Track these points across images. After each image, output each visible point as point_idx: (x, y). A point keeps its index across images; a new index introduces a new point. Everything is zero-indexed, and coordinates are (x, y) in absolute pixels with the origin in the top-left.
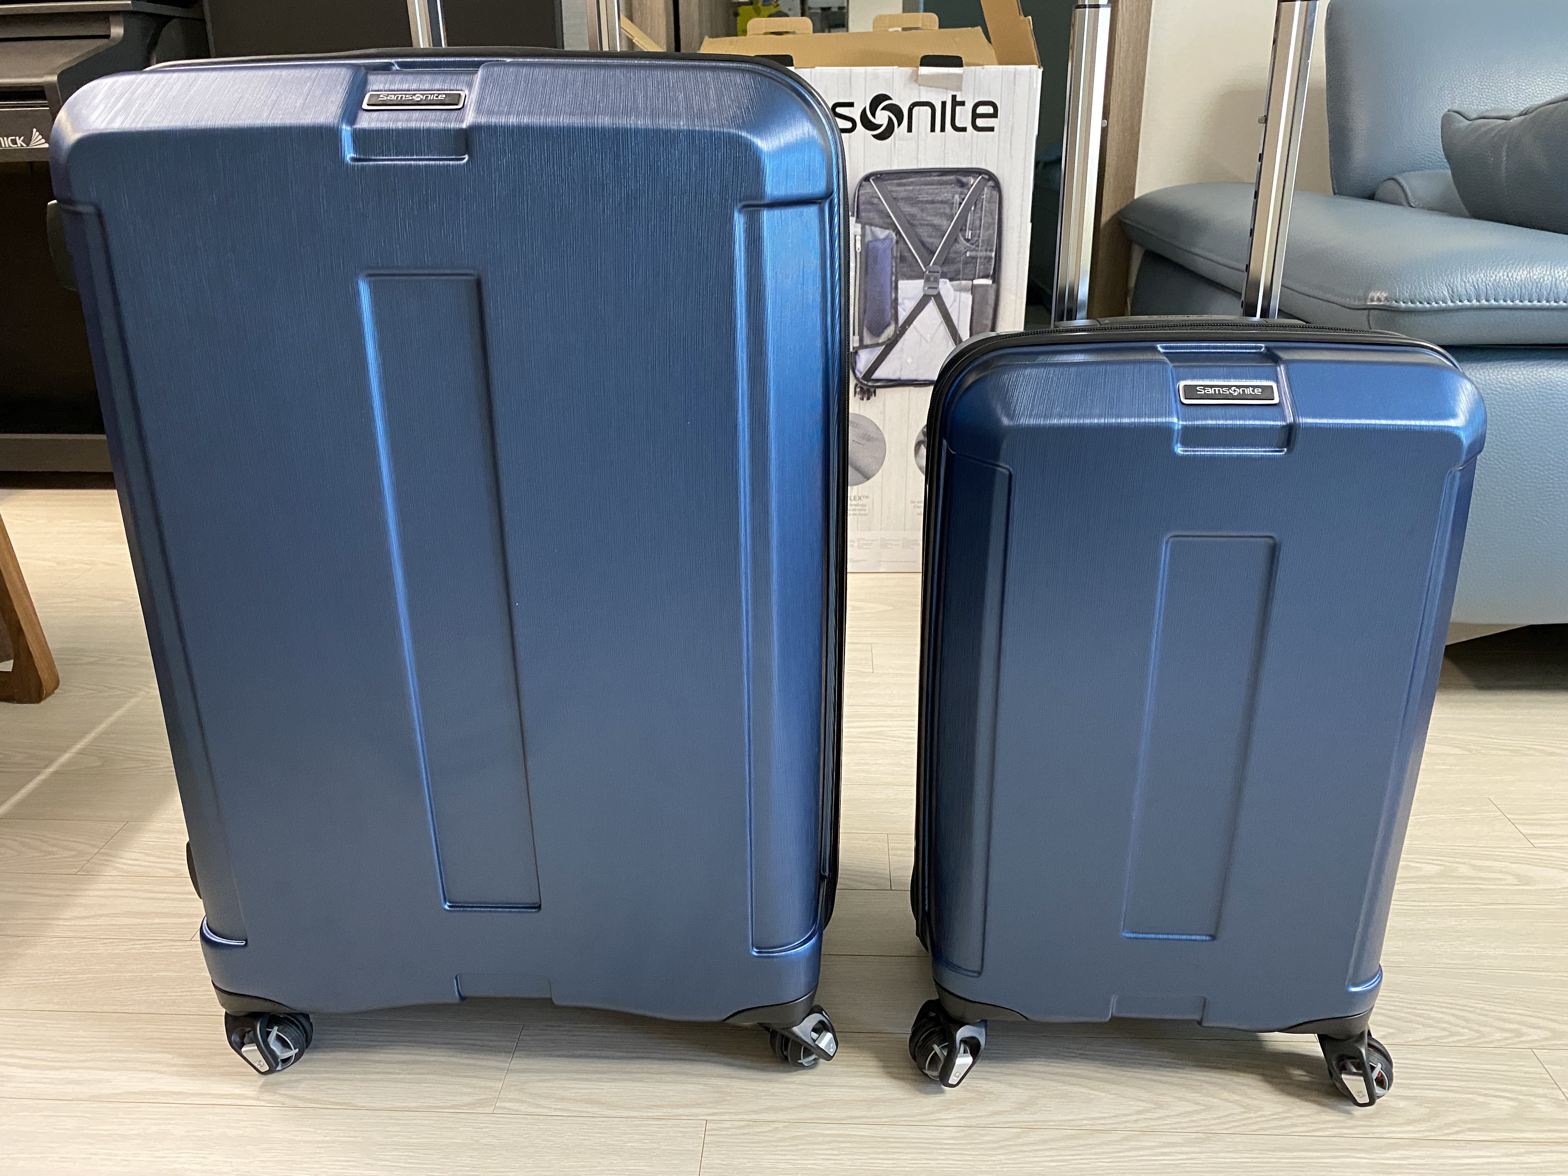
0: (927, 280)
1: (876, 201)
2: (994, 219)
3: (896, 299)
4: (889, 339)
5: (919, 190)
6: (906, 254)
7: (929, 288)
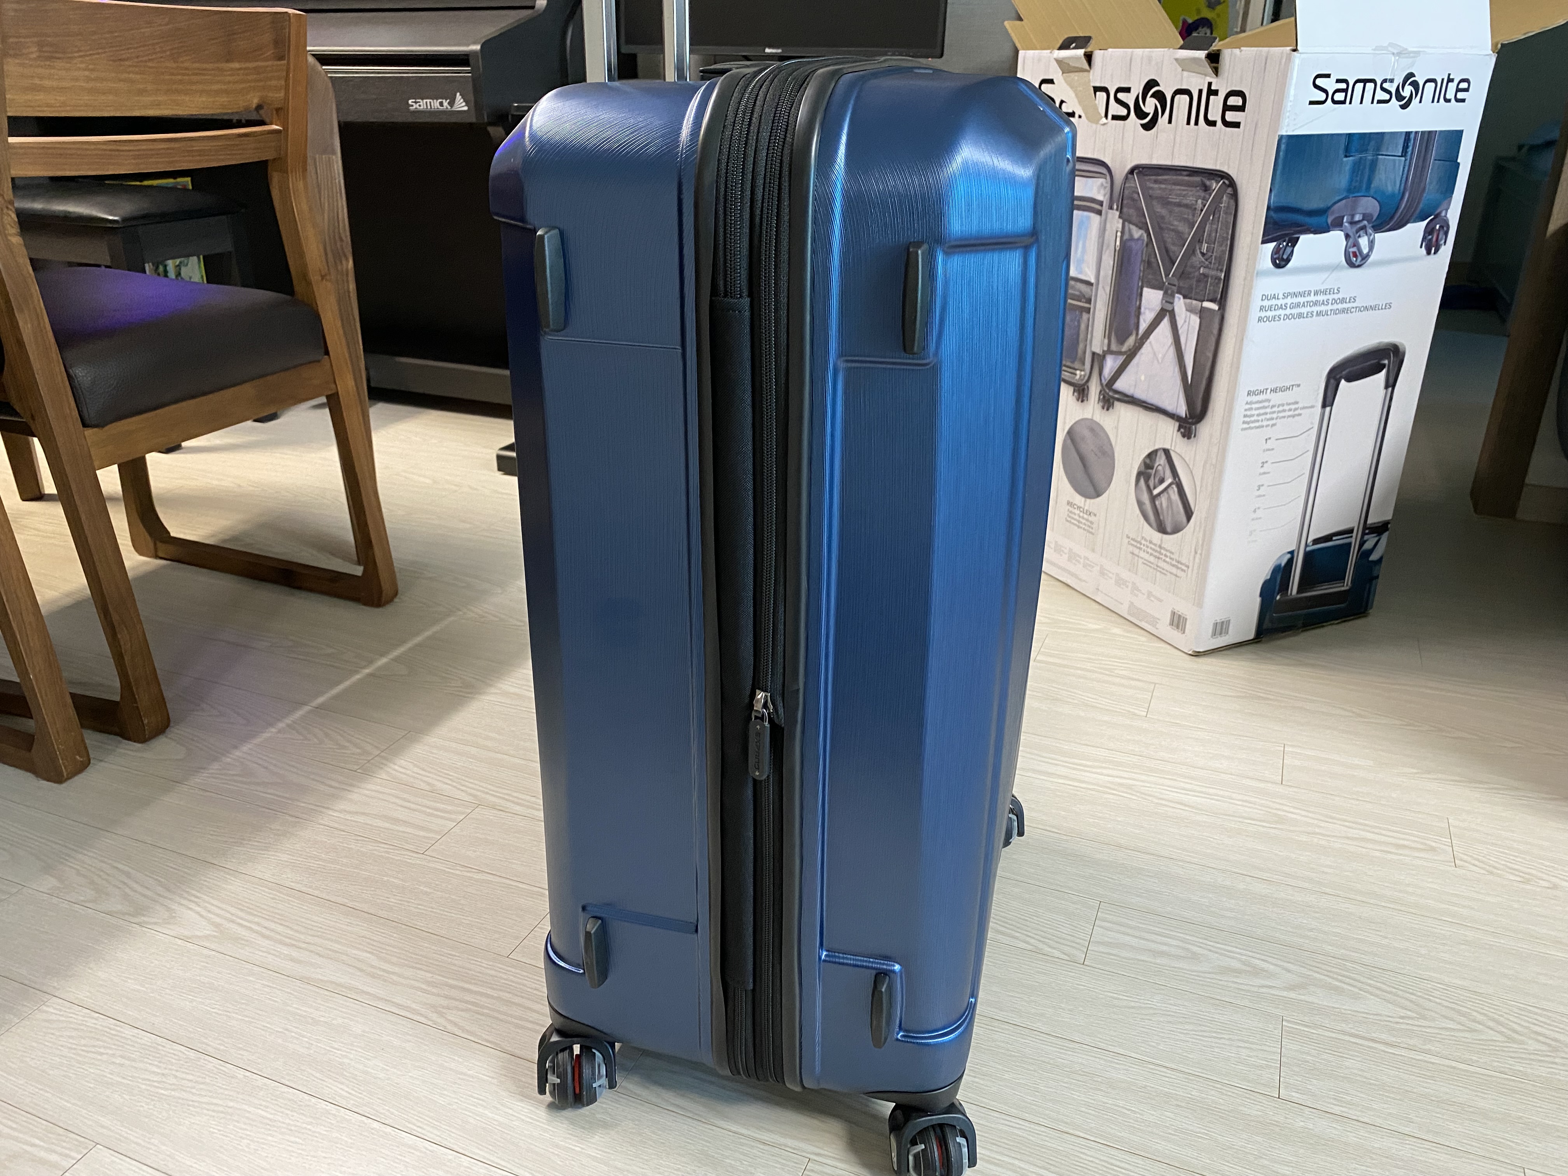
0: (1165, 293)
1: (1136, 196)
2: (1228, 234)
3: (1139, 308)
4: (1130, 350)
5: (1171, 190)
6: (1153, 260)
7: (1166, 302)
